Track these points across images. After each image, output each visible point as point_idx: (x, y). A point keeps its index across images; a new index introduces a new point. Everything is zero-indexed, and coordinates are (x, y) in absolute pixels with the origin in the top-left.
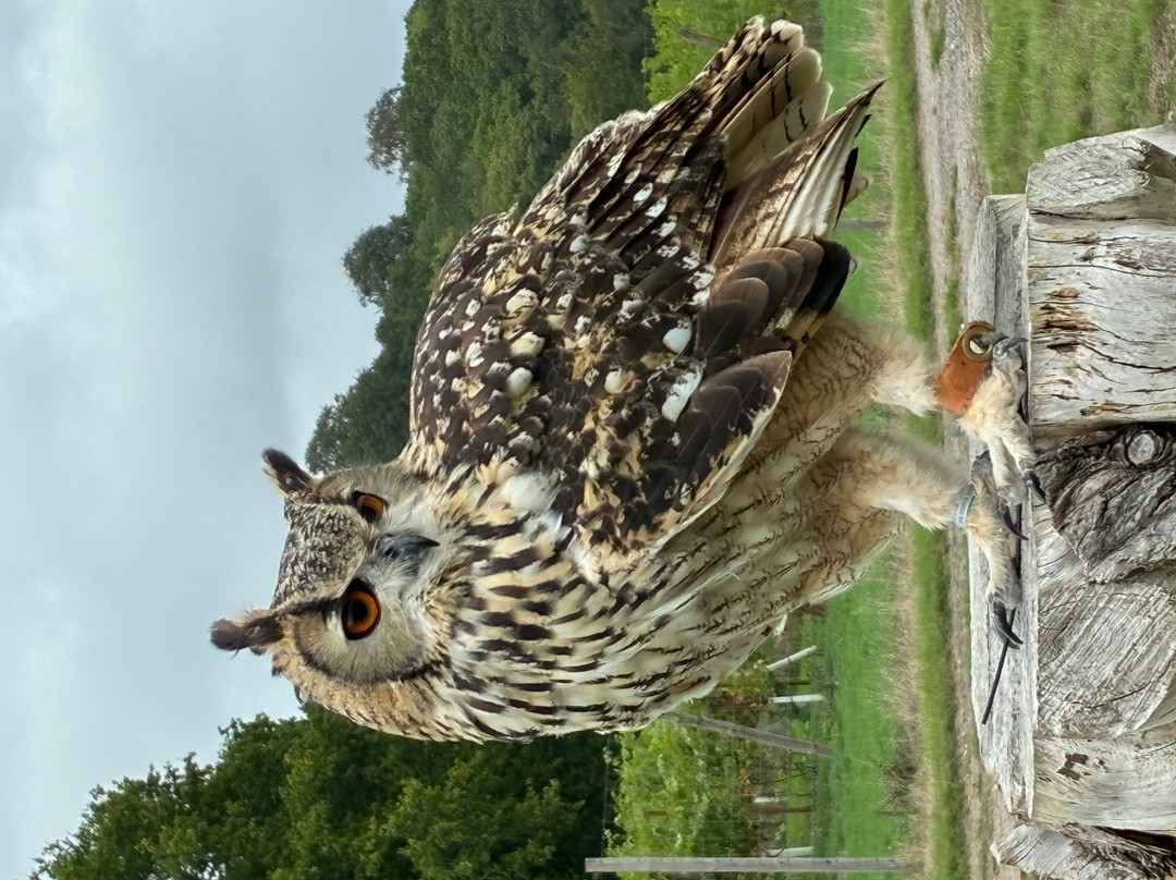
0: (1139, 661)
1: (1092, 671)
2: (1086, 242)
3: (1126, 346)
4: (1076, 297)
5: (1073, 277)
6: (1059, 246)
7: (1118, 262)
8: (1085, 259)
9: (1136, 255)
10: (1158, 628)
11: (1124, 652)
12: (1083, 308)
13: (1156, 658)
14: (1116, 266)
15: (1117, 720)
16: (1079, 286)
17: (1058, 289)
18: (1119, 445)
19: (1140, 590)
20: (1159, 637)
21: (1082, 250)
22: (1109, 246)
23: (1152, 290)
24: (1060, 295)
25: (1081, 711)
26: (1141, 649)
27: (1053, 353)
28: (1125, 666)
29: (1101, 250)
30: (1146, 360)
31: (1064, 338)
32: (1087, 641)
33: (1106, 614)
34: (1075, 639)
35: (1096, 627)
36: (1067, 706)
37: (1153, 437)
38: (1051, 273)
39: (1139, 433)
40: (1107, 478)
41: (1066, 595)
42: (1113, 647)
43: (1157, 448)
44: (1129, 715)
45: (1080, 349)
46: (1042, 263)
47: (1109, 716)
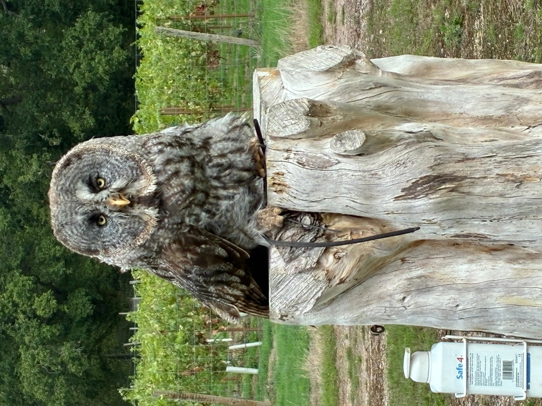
0: (304, 295)
1: (288, 296)
2: (287, 151)
3: (299, 193)
4: (283, 175)
5: (282, 166)
6: (278, 152)
7: (297, 162)
8: (287, 159)
9: (304, 160)
10: (310, 286)
11: (299, 292)
12: (286, 180)
13: (310, 294)
14: (297, 164)
15: (297, 310)
16: (284, 171)
17: (277, 171)
18: (299, 219)
19: (305, 276)
20: (311, 288)
21: (286, 155)
22: (295, 154)
23: (310, 175)
24: (278, 174)
25: (285, 307)
26: (305, 291)
27: (275, 193)
28: (299, 295)
29: (292, 156)
30: (307, 199)
31: (279, 188)
32: (287, 288)
33: (293, 281)
34: (283, 287)
35: (290, 284)
36: (280, 305)
37: (310, 218)
38: (275, 164)
39: (305, 215)
40: (294, 232)
41: (280, 276)
42: (295, 290)
43: (311, 222)
44: (301, 309)
45: (284, 193)
46: (272, 159)
47: (294, 309)
